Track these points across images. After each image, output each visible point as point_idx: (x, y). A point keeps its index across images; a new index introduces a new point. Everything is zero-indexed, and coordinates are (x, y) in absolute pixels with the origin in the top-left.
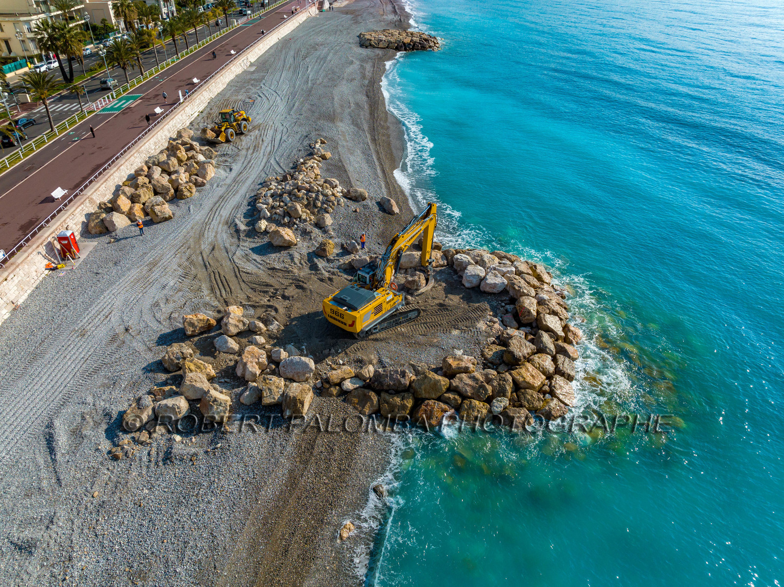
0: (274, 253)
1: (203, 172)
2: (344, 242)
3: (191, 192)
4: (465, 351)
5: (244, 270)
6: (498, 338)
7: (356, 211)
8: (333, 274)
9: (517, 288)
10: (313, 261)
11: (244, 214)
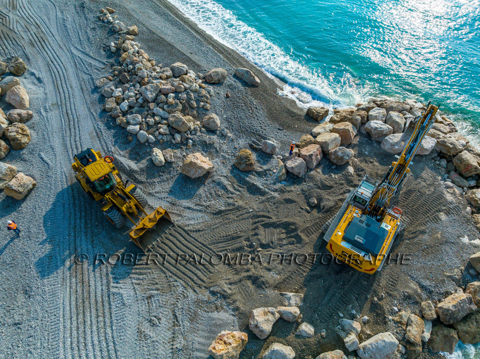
0: (199, 187)
1: (17, 99)
2: (250, 142)
3: (27, 135)
4: (468, 236)
5: (191, 228)
6: (471, 206)
7: (227, 97)
8: (282, 191)
9: (451, 146)
10: (248, 182)
11: (116, 142)
